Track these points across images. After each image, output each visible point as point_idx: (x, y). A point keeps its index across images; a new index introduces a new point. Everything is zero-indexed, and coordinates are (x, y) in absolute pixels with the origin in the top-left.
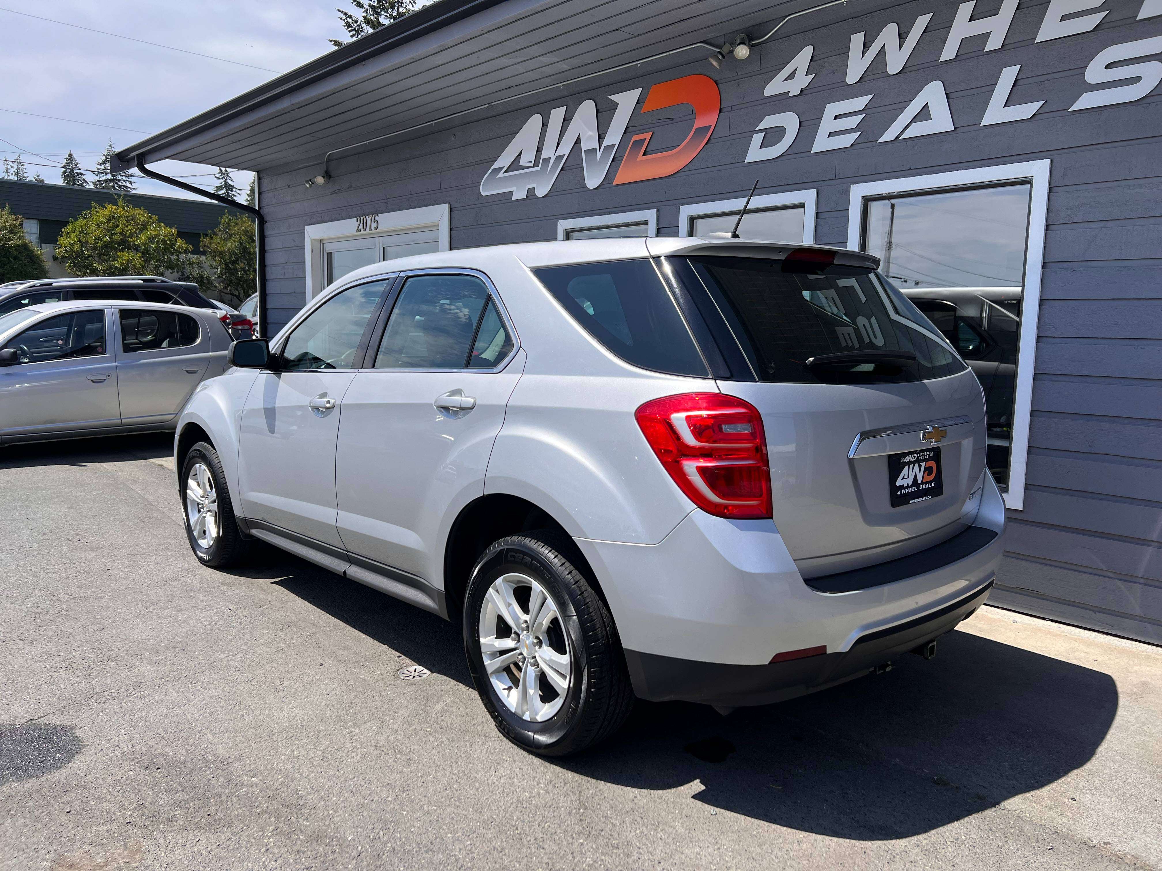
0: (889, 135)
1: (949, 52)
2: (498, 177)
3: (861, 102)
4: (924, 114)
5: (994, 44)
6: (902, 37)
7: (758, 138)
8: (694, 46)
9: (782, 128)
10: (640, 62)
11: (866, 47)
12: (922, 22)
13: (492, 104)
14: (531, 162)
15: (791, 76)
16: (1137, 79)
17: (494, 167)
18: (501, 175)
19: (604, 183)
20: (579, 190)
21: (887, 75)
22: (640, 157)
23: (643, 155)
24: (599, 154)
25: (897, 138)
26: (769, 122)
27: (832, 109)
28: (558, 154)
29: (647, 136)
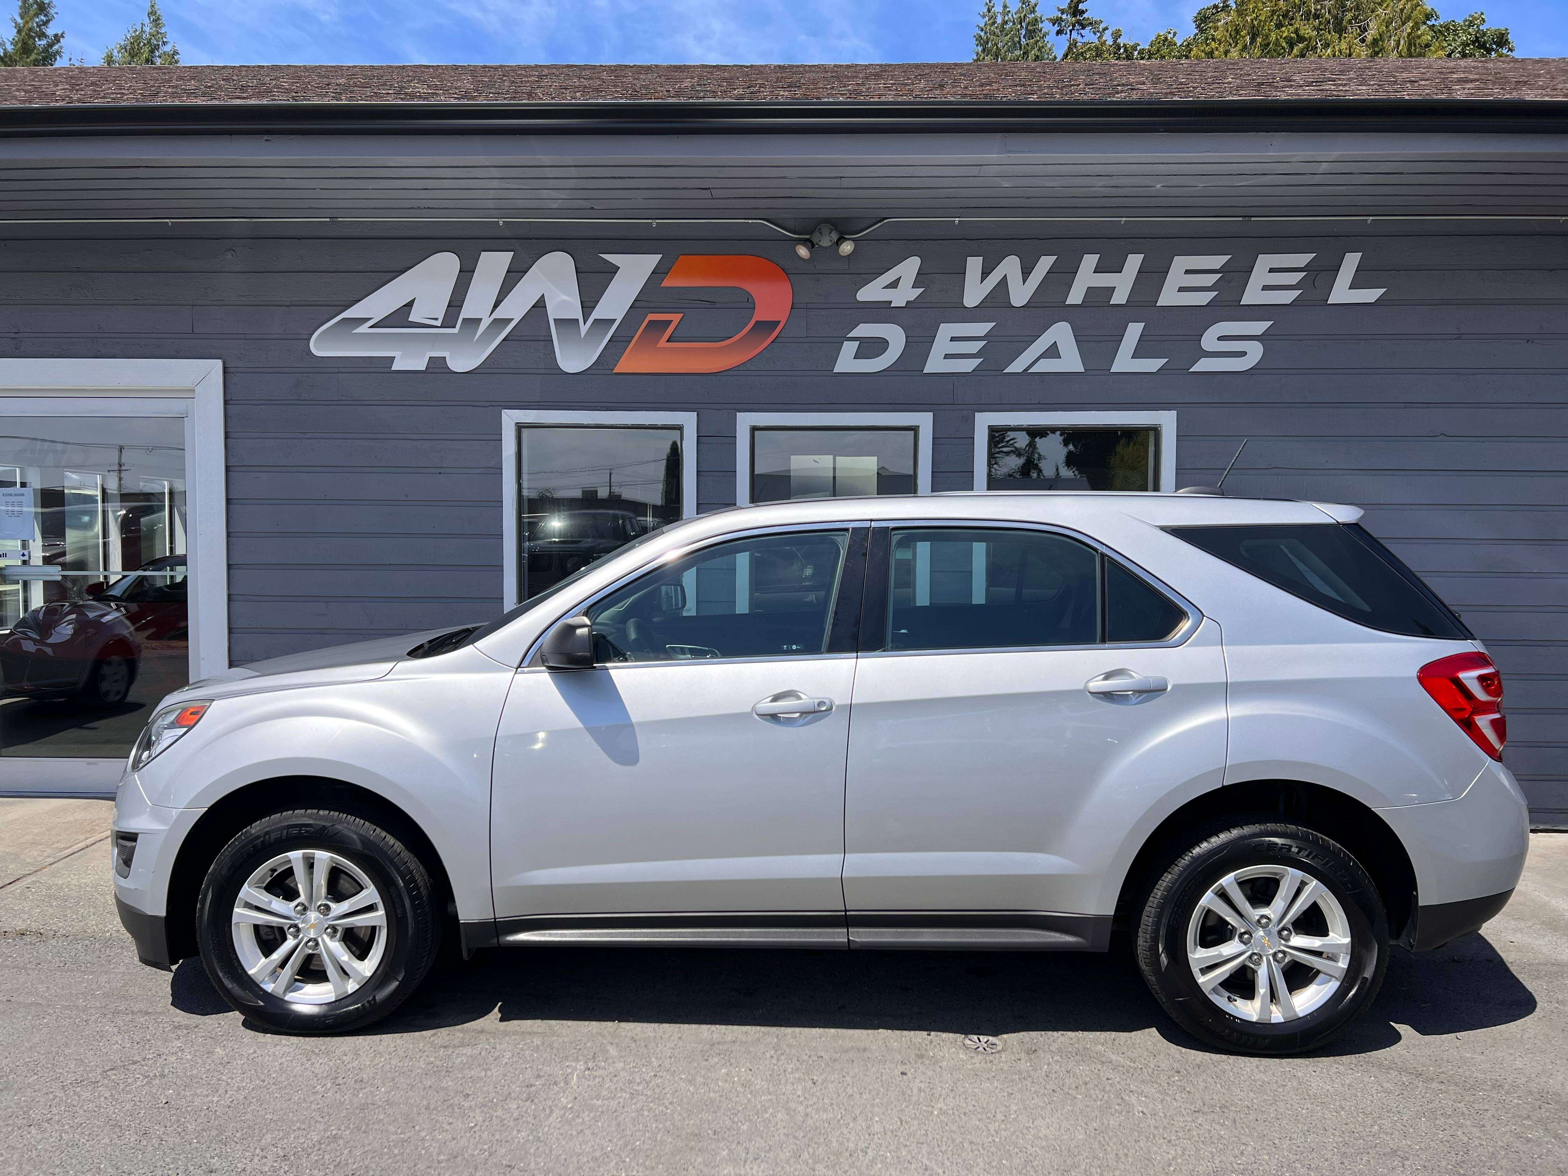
0: (1017, 366)
1: (1076, 296)
2: (354, 332)
3: (983, 328)
4: (1053, 352)
5: (1120, 298)
6: (1026, 273)
7: (849, 348)
8: (750, 221)
9: (884, 341)
10: (657, 221)
11: (985, 274)
12: (1045, 263)
13: (339, 219)
14: (436, 319)
15: (894, 285)
16: (1243, 354)
17: (348, 314)
18: (364, 329)
19: (594, 367)
20: (542, 371)
21: (1009, 306)
22: (663, 343)
23: (668, 341)
24: (584, 329)
25: (1026, 370)
26: (865, 330)
27: (946, 330)
28: (498, 314)
29: (676, 318)
